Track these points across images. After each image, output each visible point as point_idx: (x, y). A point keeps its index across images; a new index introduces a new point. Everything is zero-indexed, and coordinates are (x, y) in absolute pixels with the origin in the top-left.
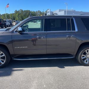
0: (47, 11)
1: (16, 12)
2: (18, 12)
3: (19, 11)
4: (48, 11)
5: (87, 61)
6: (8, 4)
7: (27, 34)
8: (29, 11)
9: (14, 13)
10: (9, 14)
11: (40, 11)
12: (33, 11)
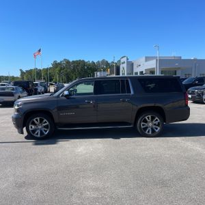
0: (120, 61)
1: (56, 65)
2: (60, 64)
3: (61, 62)
4: (122, 61)
5: (149, 132)
6: (40, 51)
7: (74, 98)
8: (83, 61)
9: (50, 68)
10: (40, 70)
11: (107, 62)
12: (91, 62)
